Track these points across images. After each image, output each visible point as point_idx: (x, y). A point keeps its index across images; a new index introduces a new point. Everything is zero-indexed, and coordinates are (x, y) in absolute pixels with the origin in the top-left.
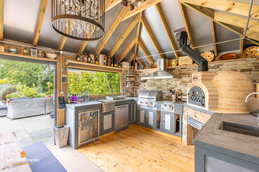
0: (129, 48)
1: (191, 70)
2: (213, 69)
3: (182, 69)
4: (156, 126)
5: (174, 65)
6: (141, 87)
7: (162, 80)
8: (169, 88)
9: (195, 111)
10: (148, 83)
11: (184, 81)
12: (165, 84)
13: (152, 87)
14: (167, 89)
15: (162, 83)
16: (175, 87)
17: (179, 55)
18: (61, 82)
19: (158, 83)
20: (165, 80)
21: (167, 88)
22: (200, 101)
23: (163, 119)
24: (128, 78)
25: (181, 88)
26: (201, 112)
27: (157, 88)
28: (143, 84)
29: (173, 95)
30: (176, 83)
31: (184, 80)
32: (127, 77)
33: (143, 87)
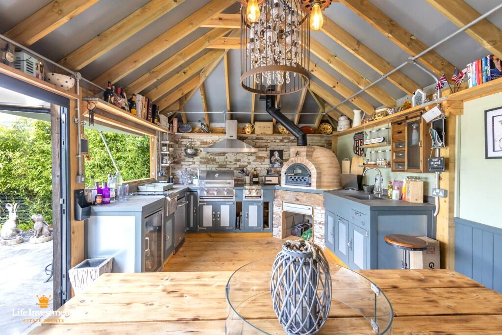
0: (181, 92)
1: (269, 141)
2: (292, 142)
3: (257, 139)
4: (234, 226)
5: (249, 132)
6: (185, 165)
7: (226, 155)
8: (238, 166)
9: (296, 193)
10: (201, 159)
11: (260, 157)
12: (232, 160)
13: (208, 166)
14: (236, 169)
15: (226, 158)
16: (247, 166)
17: (256, 119)
18: (80, 152)
19: (220, 159)
20: (231, 155)
21: (235, 166)
22: (305, 180)
23: (247, 212)
24: (165, 147)
25: (257, 166)
26: (305, 193)
27: (217, 166)
28: (191, 160)
29: (247, 177)
30: (249, 160)
31: (260, 155)
32: (164, 145)
33: (190, 165)
